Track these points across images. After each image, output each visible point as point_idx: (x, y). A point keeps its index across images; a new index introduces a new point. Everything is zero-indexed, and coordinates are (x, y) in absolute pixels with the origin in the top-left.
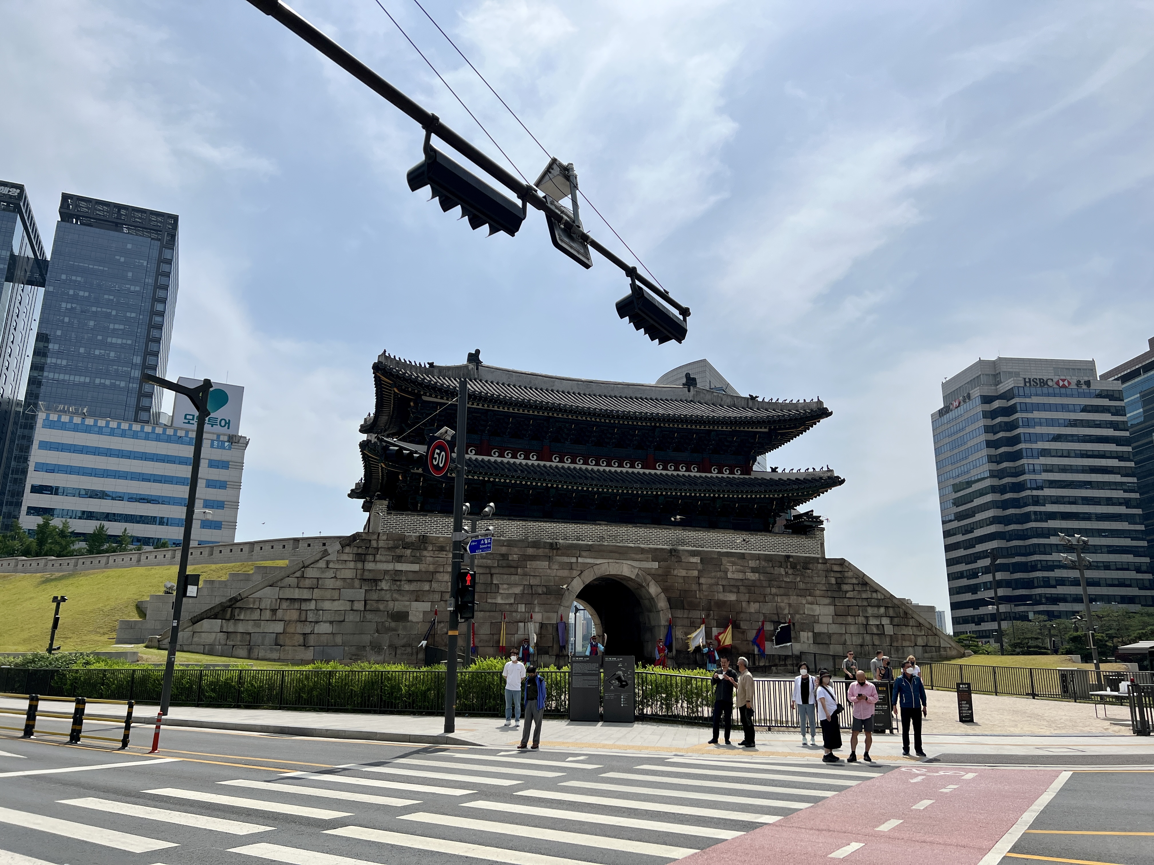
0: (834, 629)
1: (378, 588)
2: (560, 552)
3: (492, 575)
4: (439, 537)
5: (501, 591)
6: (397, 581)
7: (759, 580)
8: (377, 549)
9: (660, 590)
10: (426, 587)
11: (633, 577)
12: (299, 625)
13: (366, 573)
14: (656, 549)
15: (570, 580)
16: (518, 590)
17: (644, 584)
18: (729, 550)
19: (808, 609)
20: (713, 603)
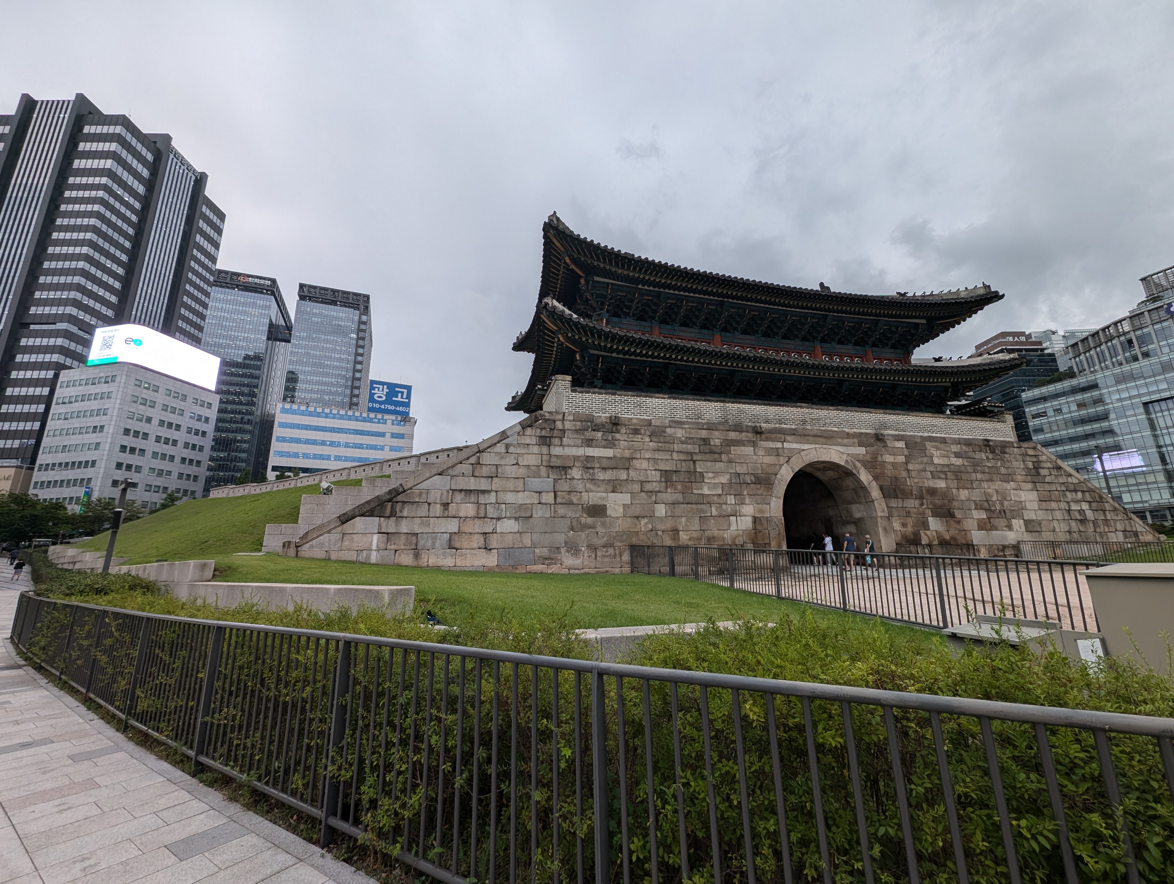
0: (1041, 515)
1: (568, 477)
2: (763, 436)
3: (694, 462)
4: (631, 419)
5: (706, 480)
6: (590, 468)
7: (963, 465)
8: (563, 431)
9: (871, 478)
10: (623, 475)
11: (843, 464)
12: (477, 522)
13: (553, 459)
14: (861, 434)
15: (778, 467)
16: (724, 479)
17: (854, 471)
18: (930, 434)
19: (1014, 496)
20: (924, 491)
